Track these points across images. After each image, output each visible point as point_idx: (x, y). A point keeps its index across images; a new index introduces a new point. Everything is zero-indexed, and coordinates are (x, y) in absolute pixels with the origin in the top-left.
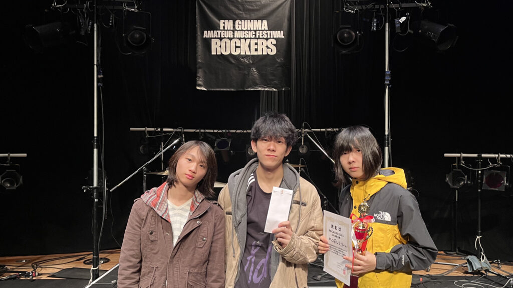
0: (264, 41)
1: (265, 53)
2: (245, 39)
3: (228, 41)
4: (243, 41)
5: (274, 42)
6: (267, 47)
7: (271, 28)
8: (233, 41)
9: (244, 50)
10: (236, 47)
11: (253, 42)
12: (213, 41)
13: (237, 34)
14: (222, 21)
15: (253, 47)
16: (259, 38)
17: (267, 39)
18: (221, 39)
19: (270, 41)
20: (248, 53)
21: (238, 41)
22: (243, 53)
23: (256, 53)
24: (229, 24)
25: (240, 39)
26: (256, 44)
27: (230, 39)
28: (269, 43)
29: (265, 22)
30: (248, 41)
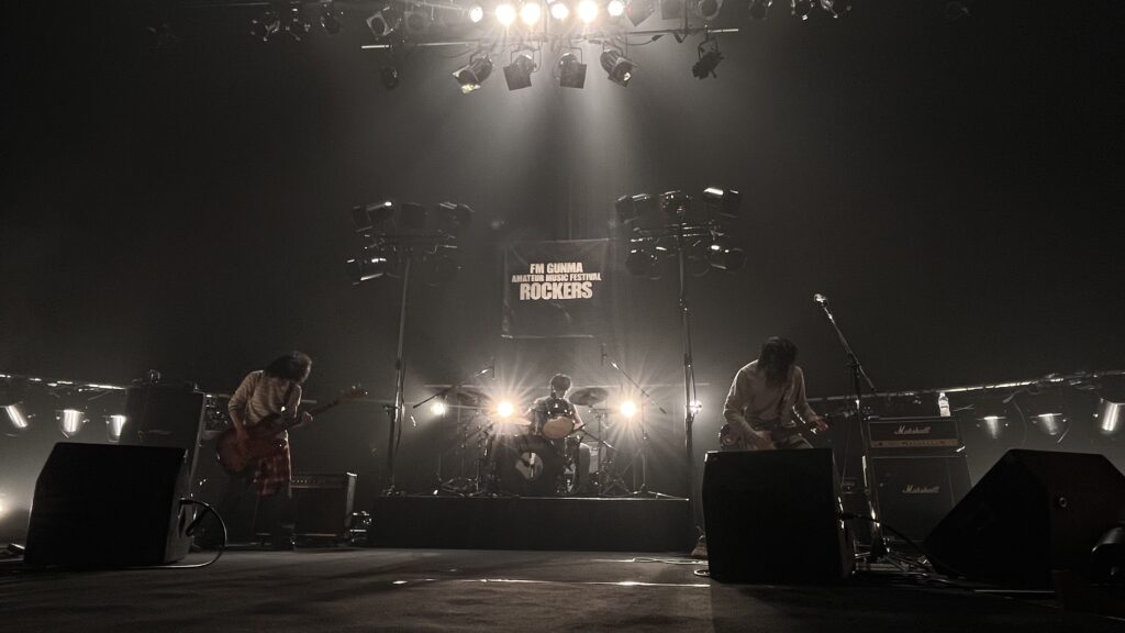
0: (579, 284)
1: (579, 297)
2: (558, 282)
3: (539, 285)
4: (555, 284)
5: (590, 285)
6: (582, 290)
7: (586, 270)
8: (544, 285)
9: (557, 294)
10: (547, 291)
11: (566, 285)
12: (522, 286)
13: (548, 278)
14: (532, 265)
15: (566, 290)
16: (573, 281)
17: (582, 282)
18: (531, 283)
19: (585, 284)
20: (561, 298)
21: (549, 285)
22: (555, 298)
23: (569, 297)
24: (540, 268)
25: (552, 283)
26: (570, 287)
27: (541, 283)
28: (584, 286)
29: (580, 265)
30: (561, 284)
